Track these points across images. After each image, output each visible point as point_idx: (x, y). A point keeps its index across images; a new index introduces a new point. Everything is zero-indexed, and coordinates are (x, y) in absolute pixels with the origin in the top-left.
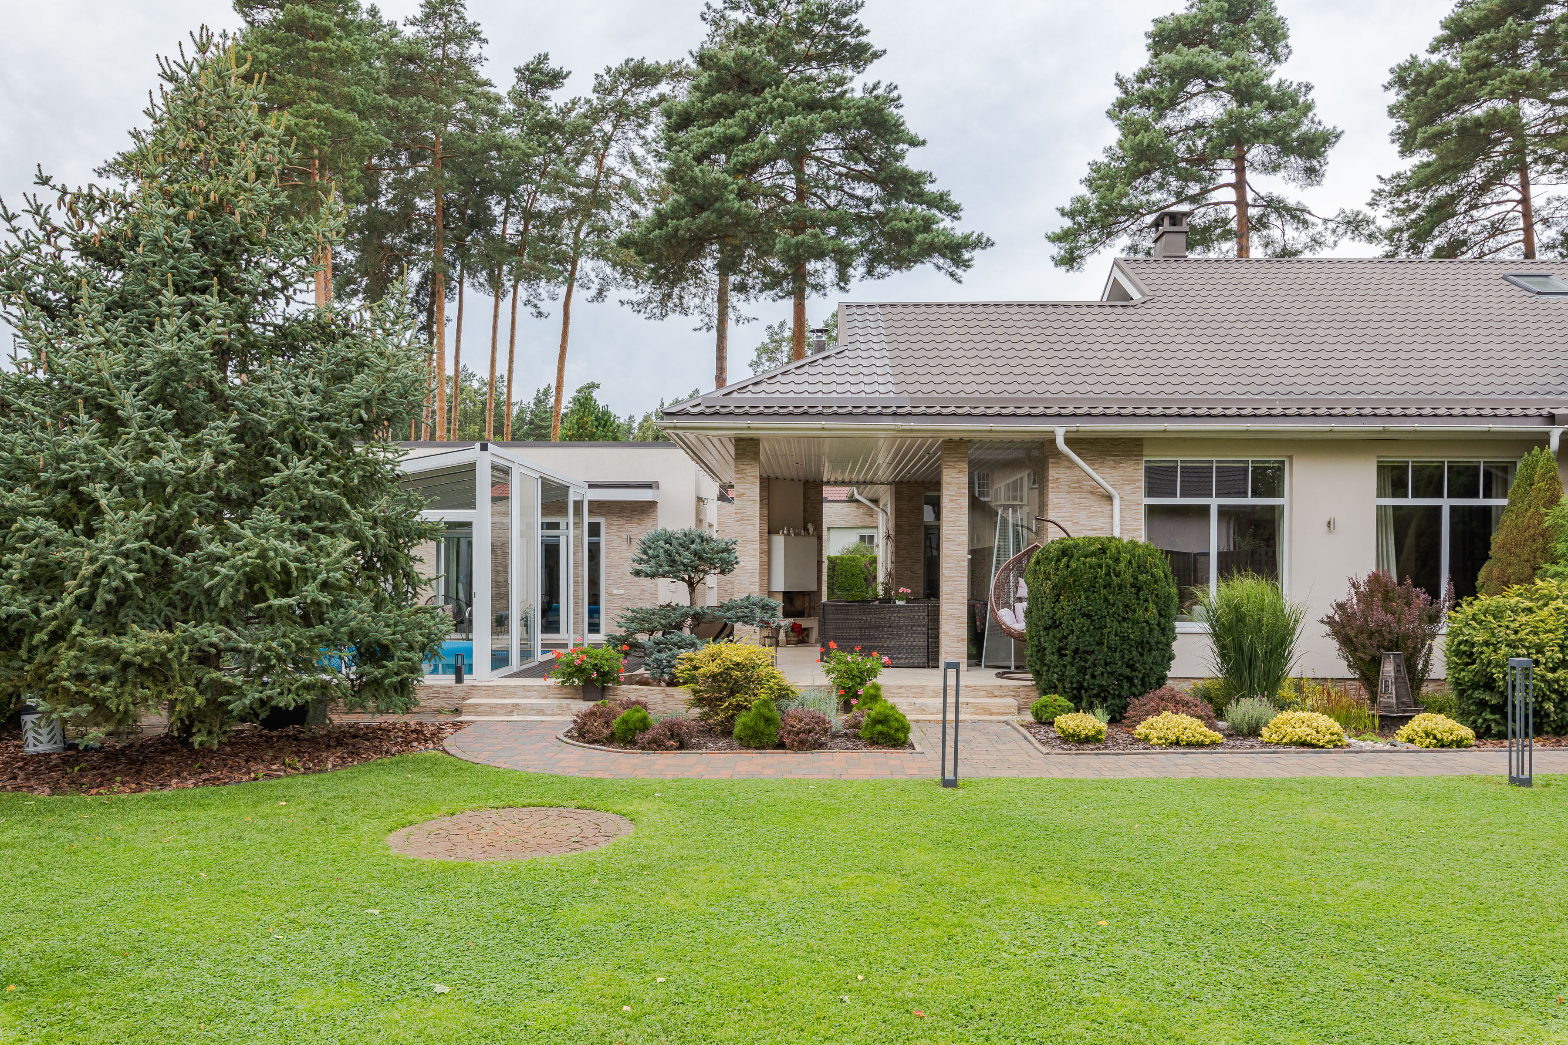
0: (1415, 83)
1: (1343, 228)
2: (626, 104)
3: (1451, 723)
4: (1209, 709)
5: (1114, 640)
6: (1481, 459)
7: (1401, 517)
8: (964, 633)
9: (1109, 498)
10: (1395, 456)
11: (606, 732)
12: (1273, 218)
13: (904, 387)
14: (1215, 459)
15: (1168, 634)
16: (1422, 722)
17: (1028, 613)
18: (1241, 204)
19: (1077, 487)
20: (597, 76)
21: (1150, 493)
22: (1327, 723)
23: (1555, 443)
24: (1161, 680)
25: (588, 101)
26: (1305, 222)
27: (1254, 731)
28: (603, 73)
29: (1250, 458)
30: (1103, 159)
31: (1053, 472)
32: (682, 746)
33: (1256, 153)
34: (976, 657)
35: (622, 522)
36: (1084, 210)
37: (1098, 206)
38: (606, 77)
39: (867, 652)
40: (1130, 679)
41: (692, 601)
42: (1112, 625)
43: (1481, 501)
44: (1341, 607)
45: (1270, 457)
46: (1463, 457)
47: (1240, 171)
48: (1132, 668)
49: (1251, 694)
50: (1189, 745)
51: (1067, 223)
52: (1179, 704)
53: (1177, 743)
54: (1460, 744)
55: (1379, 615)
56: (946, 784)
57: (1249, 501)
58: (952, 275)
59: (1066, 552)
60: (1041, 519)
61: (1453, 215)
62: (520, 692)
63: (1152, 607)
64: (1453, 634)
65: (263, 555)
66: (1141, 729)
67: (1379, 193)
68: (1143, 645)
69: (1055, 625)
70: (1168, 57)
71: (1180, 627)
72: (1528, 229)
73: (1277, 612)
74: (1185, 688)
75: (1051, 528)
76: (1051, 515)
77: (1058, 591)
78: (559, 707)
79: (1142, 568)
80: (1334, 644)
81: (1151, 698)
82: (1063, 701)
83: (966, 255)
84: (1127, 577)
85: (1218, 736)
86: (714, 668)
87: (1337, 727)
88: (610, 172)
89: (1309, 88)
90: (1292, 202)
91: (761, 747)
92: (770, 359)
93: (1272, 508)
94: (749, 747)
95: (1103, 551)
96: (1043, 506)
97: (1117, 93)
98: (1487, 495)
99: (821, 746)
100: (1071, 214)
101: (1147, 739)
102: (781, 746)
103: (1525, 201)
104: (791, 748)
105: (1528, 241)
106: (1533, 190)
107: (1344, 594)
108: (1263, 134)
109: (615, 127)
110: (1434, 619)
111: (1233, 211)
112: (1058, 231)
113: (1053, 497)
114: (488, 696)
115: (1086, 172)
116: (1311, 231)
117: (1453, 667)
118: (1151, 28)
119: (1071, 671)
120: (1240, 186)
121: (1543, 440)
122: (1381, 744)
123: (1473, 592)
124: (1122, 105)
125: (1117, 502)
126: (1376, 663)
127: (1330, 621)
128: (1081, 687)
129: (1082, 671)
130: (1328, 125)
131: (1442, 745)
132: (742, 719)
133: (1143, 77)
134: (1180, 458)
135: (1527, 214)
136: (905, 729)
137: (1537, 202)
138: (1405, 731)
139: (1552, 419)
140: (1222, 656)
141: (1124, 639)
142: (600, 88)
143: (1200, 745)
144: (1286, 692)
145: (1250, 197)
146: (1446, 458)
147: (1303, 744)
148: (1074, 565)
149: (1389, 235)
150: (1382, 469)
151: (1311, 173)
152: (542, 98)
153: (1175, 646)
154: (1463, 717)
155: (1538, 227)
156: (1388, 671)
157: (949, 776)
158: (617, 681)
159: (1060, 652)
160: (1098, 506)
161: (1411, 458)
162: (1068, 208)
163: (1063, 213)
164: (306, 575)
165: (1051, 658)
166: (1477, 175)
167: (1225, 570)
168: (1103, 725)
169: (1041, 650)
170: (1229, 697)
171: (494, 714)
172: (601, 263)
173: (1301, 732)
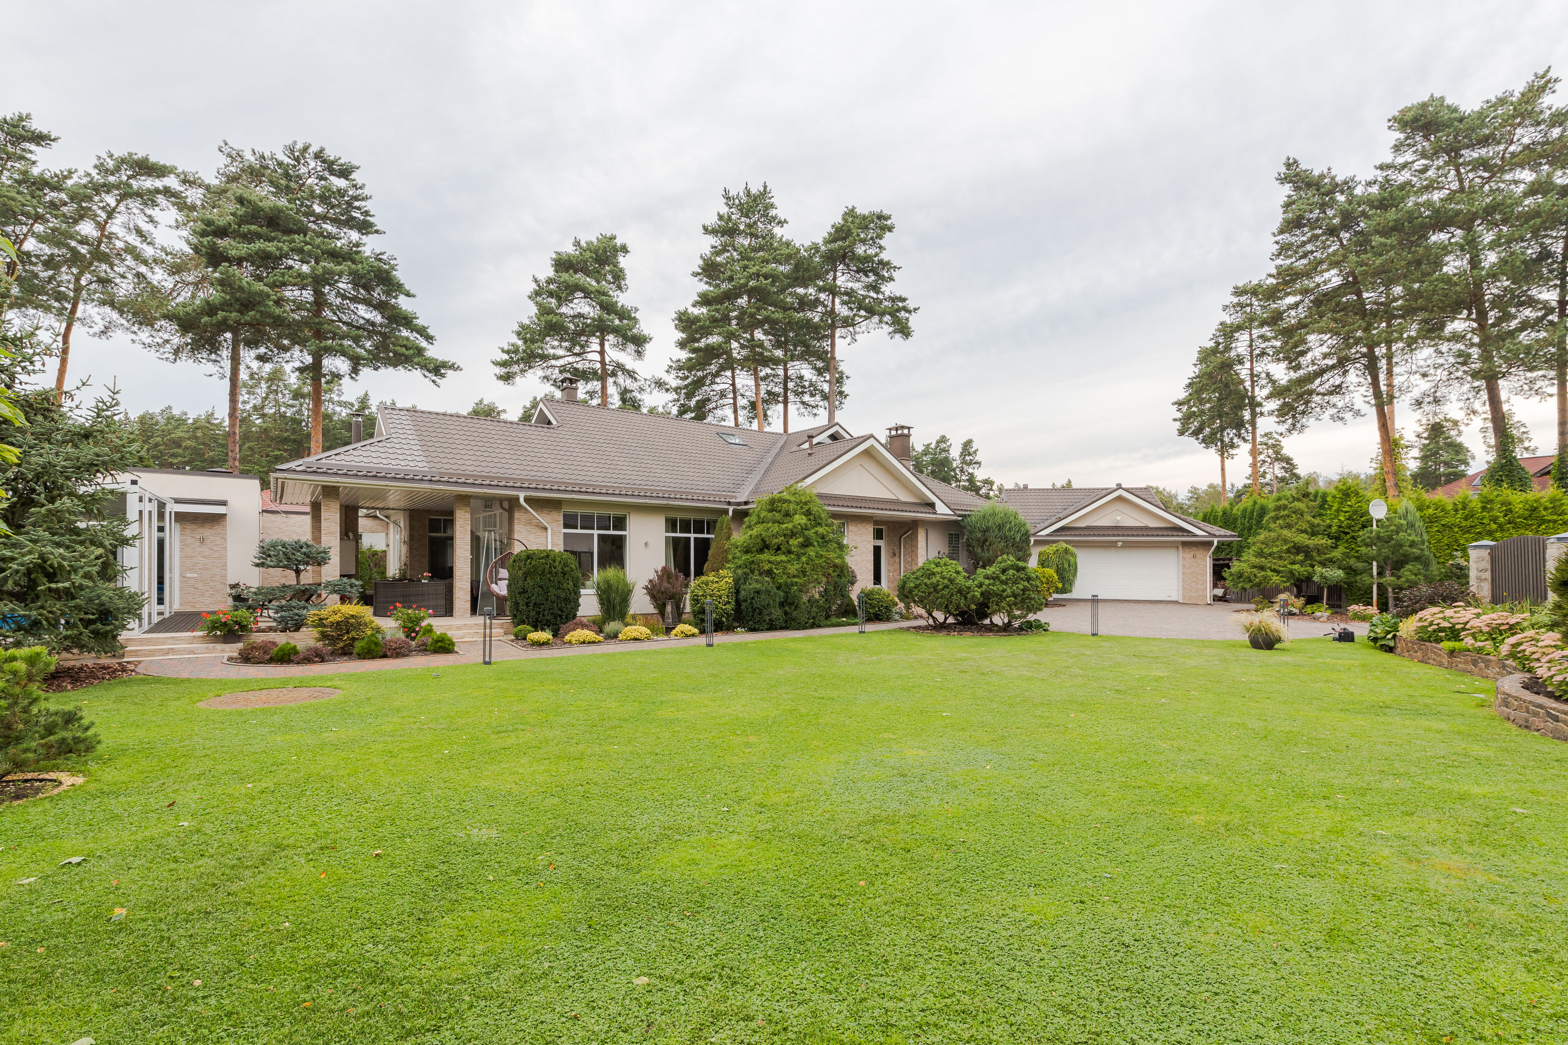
0: (687, 321)
1: (653, 386)
2: (130, 186)
3: (690, 627)
4: (596, 628)
5: (554, 598)
6: (706, 518)
7: (676, 541)
8: (469, 597)
9: (546, 529)
10: (672, 515)
11: (268, 657)
12: (620, 373)
13: (433, 465)
14: (596, 512)
15: (578, 595)
16: (681, 627)
17: (509, 586)
18: (603, 362)
19: (529, 523)
20: (99, 158)
21: (566, 526)
22: (645, 630)
23: (731, 513)
24: (575, 616)
25: (88, 175)
26: (635, 379)
27: (615, 636)
28: (105, 156)
29: (612, 513)
30: (527, 322)
31: (517, 515)
32: (323, 660)
33: (611, 338)
34: (474, 610)
35: (194, 526)
36: (516, 352)
37: (524, 351)
38: (108, 160)
39: (419, 608)
40: (561, 616)
41: (298, 583)
42: (553, 591)
43: (705, 536)
44: (651, 581)
45: (620, 513)
46: (698, 517)
47: (602, 345)
48: (562, 611)
49: (614, 620)
50: (589, 643)
51: (506, 357)
52: (584, 626)
53: (584, 642)
54: (693, 635)
55: (666, 584)
56: (486, 663)
57: (611, 532)
58: (433, 381)
59: (529, 556)
60: (510, 537)
61: (704, 385)
62: (170, 641)
63: (571, 583)
64: (693, 592)
65: (42, 557)
66: (567, 638)
67: (671, 367)
68: (567, 600)
69: (524, 592)
70: (565, 276)
71: (583, 591)
72: (735, 398)
73: (626, 584)
74: (585, 620)
75: (516, 543)
76: (516, 536)
77: (526, 575)
78: (207, 648)
79: (566, 565)
80: (648, 598)
81: (570, 624)
82: (529, 628)
83: (443, 371)
84: (559, 569)
85: (600, 638)
86: (337, 618)
87: (648, 631)
88: (110, 237)
89: (637, 310)
90: (628, 367)
91: (373, 658)
92: (249, 393)
93: (621, 536)
94: (365, 658)
95: (548, 556)
96: (511, 531)
97: (534, 286)
98: (708, 533)
99: (407, 655)
100: (508, 352)
101: (570, 642)
102: (384, 656)
103: (733, 385)
104: (391, 657)
105: (735, 404)
106: (737, 381)
107: (652, 575)
108: (616, 331)
109: (119, 202)
110: (687, 586)
111: (598, 365)
112: (499, 360)
113: (517, 527)
114: (142, 645)
115: (516, 328)
116: (639, 383)
117: (692, 606)
118: (554, 256)
119: (533, 613)
120: (602, 353)
121: (726, 512)
122: (666, 638)
123: (702, 574)
124: (537, 293)
125: (549, 531)
126: (664, 605)
127: (646, 588)
128: (537, 620)
129: (538, 613)
130: (646, 332)
131: (687, 636)
132: (358, 645)
133: (549, 281)
134: (580, 511)
135: (734, 391)
136: (453, 644)
137: (738, 386)
138: (674, 632)
139: (729, 503)
140: (601, 604)
141: (558, 597)
142: (100, 167)
143: (594, 642)
144: (628, 619)
145: (607, 360)
146: (692, 517)
147: (636, 639)
148: (533, 563)
149: (677, 390)
150: (667, 520)
151: (639, 354)
152: (24, 150)
153: (580, 600)
154: (696, 625)
155: (739, 398)
156: (669, 608)
157: (487, 659)
158: (251, 631)
159: (527, 605)
160: (540, 533)
161: (679, 516)
162: (506, 348)
163: (503, 351)
164: (75, 570)
165: (522, 607)
166: (713, 368)
167: (602, 565)
168: (551, 637)
169: (517, 604)
170: (604, 623)
171: (153, 655)
172: (107, 309)
173: (635, 634)
